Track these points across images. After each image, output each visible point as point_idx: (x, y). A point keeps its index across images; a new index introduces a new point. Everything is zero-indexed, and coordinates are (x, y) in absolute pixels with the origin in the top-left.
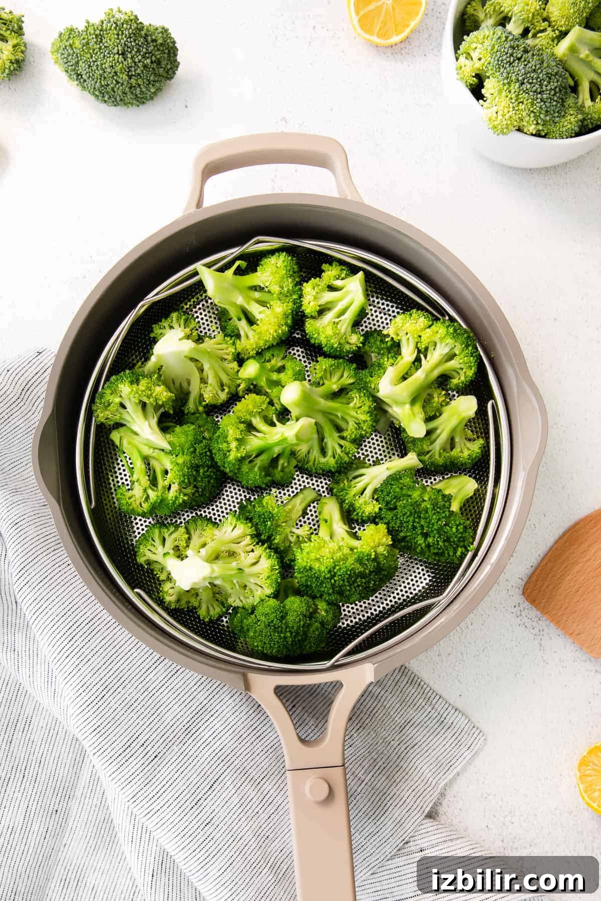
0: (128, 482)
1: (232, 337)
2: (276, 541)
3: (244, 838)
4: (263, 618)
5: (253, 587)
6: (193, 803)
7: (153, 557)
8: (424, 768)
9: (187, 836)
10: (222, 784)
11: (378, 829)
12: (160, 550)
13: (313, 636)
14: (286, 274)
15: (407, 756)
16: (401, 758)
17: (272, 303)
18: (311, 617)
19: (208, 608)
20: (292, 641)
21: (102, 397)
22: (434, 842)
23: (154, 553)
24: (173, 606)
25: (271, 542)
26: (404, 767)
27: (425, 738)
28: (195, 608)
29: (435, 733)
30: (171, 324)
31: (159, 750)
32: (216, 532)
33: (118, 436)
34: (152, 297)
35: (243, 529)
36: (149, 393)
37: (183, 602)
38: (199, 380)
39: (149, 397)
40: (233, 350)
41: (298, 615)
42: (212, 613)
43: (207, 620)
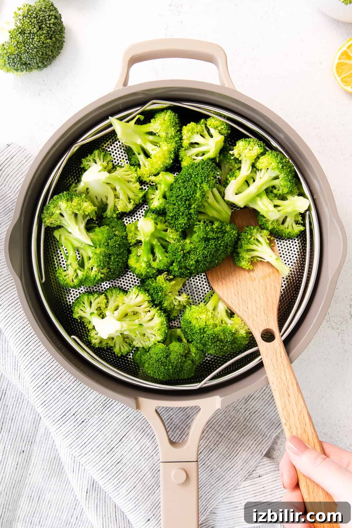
0: (65, 265)
1: (135, 166)
2: (165, 305)
3: (143, 471)
4: (154, 356)
5: (149, 335)
6: (109, 450)
7: (83, 314)
8: (262, 426)
9: (105, 470)
10: (128, 438)
11: (233, 465)
12: (88, 310)
13: (186, 369)
14: (170, 125)
15: (251, 418)
16: (246, 420)
17: (160, 144)
18: (186, 357)
19: (120, 348)
20: (173, 371)
21: (47, 209)
22: (268, 471)
23: (84, 312)
24: (97, 346)
25: (162, 305)
26: (249, 426)
27: (262, 407)
28: (112, 347)
29: (269, 403)
30: (94, 158)
31: (85, 418)
32: (125, 298)
33: (59, 234)
34: (81, 142)
35: (143, 297)
36: (79, 207)
37: (104, 343)
38: (113, 196)
39: (78, 210)
40: (136, 175)
41: (177, 355)
42: (122, 351)
43: (119, 355)
